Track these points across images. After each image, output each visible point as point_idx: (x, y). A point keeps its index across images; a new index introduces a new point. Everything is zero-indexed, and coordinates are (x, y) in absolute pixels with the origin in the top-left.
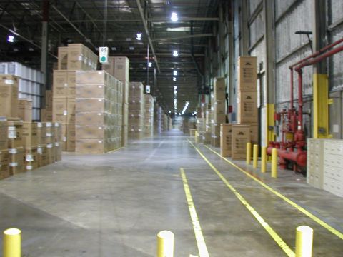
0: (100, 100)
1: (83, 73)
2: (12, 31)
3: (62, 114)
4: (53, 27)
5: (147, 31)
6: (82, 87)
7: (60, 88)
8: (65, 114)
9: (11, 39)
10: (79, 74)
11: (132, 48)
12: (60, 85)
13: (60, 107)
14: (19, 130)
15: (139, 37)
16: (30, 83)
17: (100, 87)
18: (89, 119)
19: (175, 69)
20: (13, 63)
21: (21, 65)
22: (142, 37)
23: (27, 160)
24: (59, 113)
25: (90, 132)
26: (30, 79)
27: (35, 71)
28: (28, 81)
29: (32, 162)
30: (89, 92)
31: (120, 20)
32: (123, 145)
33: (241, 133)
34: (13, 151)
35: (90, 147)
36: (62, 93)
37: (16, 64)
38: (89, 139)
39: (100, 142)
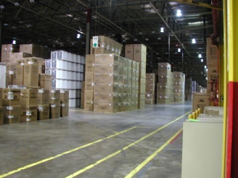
0: (111, 75)
1: (99, 56)
2: (79, 31)
3: (91, 85)
4: (106, 26)
5: (168, 26)
6: (98, 66)
7: (89, 67)
8: (93, 85)
9: (79, 36)
10: (97, 56)
11: (159, 39)
12: (90, 65)
13: (90, 80)
14: (16, 94)
15: (162, 30)
16: (75, 64)
17: (111, 65)
18: (103, 88)
19: (200, 53)
20: (61, 51)
21: (66, 53)
22: (164, 30)
23: (27, 115)
24: (88, 84)
25: (104, 97)
26: (75, 61)
27: (79, 56)
28: (73, 62)
29: (30, 116)
30: (104, 69)
31: (145, 19)
32: (139, 107)
33: (202, 101)
34: (10, 108)
35: (103, 108)
36: (91, 71)
37: (62, 52)
38: (103, 102)
39: (110, 105)
